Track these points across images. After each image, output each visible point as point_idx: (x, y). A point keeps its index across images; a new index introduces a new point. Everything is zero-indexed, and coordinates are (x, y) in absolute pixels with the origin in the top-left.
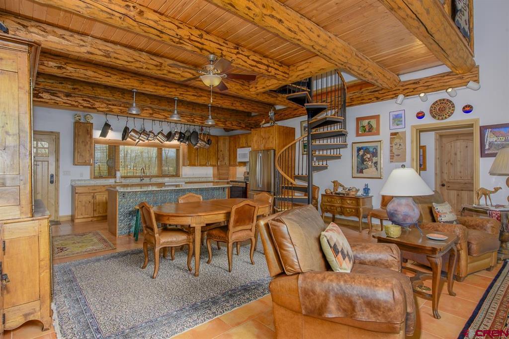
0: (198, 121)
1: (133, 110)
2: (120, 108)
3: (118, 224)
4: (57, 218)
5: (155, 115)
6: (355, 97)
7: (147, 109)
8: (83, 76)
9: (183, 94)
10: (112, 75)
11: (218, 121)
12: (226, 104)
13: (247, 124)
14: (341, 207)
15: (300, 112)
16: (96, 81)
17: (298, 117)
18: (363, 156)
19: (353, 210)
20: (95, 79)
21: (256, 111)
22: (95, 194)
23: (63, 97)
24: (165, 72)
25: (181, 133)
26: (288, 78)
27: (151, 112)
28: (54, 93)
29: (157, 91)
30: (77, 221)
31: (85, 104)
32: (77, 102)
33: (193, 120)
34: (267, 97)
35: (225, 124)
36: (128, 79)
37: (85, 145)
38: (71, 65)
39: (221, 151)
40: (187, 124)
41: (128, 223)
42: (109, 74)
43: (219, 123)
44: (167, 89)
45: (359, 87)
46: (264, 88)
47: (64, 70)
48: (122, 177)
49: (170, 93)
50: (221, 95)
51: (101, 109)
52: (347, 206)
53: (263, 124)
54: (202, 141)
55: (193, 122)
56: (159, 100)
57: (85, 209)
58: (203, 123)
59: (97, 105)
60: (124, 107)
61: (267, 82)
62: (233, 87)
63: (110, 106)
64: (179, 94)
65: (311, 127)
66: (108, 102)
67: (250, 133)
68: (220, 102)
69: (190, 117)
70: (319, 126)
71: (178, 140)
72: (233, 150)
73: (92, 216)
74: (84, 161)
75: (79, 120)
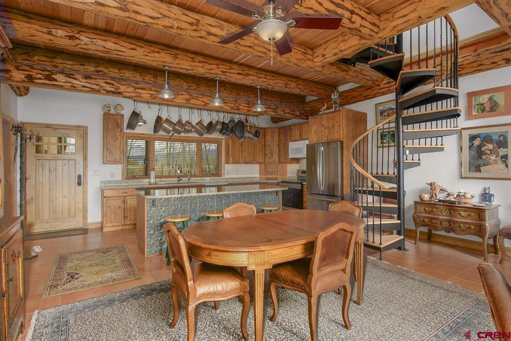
0: (243, 107)
1: (165, 93)
2: (150, 92)
3: (147, 240)
4: (86, 225)
5: (192, 101)
6: (466, 62)
7: (182, 93)
8: (102, 49)
9: (226, 72)
10: (138, 48)
11: (267, 108)
12: (278, 85)
13: (301, 112)
14: (449, 221)
15: (375, 92)
16: (118, 57)
17: (371, 98)
18: (480, 147)
19: (473, 227)
20: (117, 53)
21: (315, 93)
22: (126, 198)
23: (81, 80)
24: (203, 34)
25: (223, 123)
26: (377, 33)
27: (187, 97)
28: (71, 74)
29: (195, 69)
30: (105, 230)
31: (108, 88)
32: (99, 85)
33: (238, 106)
34: (336, 71)
35: (276, 112)
36: (158, 52)
37: (115, 141)
38: (86, 34)
39: (269, 146)
40: (231, 113)
41: (159, 238)
42: (134, 46)
43: (269, 110)
44: (207, 66)
45: (472, 48)
46: (335, 54)
47: (78, 42)
48: (156, 177)
49: (209, 72)
50: (272, 74)
51: (127, 94)
52: (461, 220)
53: (324, 110)
54: (249, 132)
55: (238, 109)
56: (198, 85)
57: (115, 216)
58: (249, 111)
59: (123, 88)
60: (155, 91)
61: (342, 44)
62: (292, 56)
63: (137, 90)
64: (221, 73)
65: (402, 106)
66: (135, 85)
67: (308, 122)
68: (271, 82)
69: (234, 103)
70: (419, 104)
71: (221, 132)
72: (283, 144)
73: (123, 224)
74: (114, 160)
75: (108, 112)
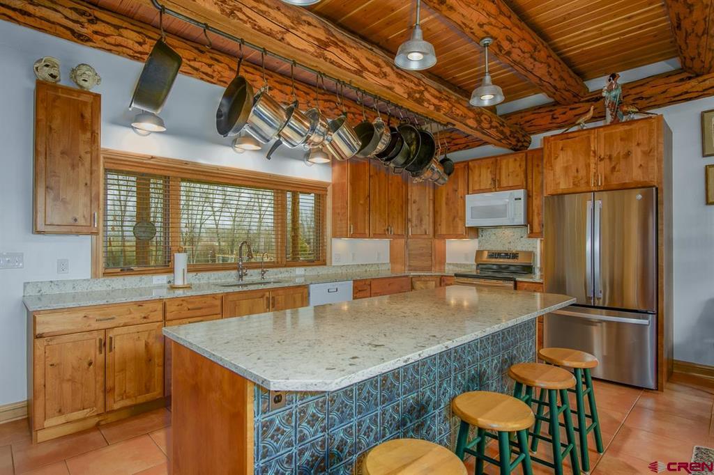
22: (111, 334)
33: (421, 93)
37: (73, 166)
39: (415, 202)
43: (471, 113)
57: (74, 390)
72: (447, 199)
73: (102, 411)
74: (71, 221)
75: (50, 79)
